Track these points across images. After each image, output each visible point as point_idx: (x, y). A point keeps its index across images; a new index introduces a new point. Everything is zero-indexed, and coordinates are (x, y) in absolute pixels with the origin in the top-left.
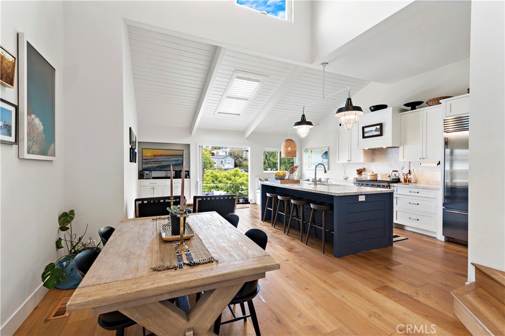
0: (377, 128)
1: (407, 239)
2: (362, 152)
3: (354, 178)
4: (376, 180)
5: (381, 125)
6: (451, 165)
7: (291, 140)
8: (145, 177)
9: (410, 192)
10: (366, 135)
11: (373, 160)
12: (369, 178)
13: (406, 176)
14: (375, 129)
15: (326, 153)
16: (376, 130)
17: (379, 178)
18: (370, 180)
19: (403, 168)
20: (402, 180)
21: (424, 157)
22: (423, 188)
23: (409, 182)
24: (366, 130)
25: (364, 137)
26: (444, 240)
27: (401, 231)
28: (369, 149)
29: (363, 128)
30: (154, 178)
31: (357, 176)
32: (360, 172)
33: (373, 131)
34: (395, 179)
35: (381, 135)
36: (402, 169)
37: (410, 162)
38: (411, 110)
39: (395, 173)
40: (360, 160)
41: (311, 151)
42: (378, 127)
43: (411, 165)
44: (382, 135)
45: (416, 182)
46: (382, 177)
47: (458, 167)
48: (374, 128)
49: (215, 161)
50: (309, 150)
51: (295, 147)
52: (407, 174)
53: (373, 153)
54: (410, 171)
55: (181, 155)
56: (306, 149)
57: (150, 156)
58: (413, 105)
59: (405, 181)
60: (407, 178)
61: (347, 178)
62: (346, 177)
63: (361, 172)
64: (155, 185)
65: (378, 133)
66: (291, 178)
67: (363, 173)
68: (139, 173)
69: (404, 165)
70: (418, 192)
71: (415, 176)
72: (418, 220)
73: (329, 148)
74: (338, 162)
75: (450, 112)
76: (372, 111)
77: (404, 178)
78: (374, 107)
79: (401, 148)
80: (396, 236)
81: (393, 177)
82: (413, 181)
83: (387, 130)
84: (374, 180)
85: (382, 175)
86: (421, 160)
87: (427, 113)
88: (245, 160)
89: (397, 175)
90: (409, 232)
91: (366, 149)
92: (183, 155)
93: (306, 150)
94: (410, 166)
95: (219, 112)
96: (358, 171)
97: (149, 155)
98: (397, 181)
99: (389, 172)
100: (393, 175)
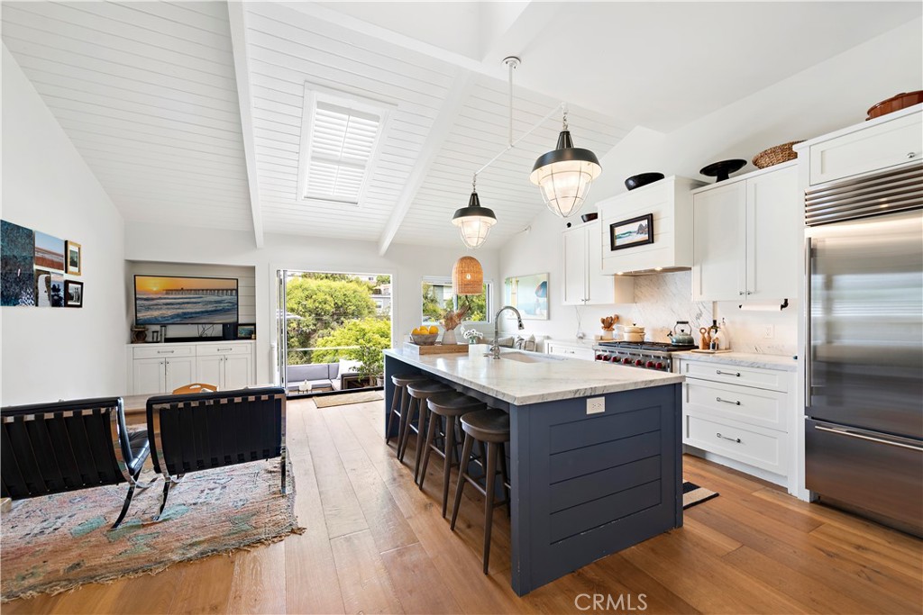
0: (641, 225)
1: (717, 495)
2: (610, 281)
3: (597, 336)
4: (643, 343)
5: (650, 218)
6: (828, 308)
7: (471, 259)
8: (147, 339)
9: (719, 373)
10: (618, 242)
11: (634, 299)
12: (626, 338)
13: (706, 335)
14: (636, 229)
15: (544, 284)
16: (640, 230)
17: (648, 338)
18: (629, 343)
19: (699, 316)
20: (698, 342)
21: (751, 289)
22: (752, 365)
23: (714, 348)
24: (618, 231)
25: (614, 248)
26: (808, 501)
27: (699, 464)
28: (625, 275)
29: (612, 228)
30: (168, 340)
31: (602, 332)
32: (608, 324)
33: (632, 233)
34: (683, 341)
35: (651, 240)
36: (698, 318)
37: (714, 302)
38: (718, 181)
39: (682, 326)
40: (608, 298)
41: (518, 281)
42: (645, 223)
43: (718, 310)
44: (653, 242)
45: (729, 349)
46: (654, 335)
47: (843, 312)
48: (635, 226)
49: (378, 304)
50: (514, 280)
51: (480, 272)
52: (710, 329)
53: (637, 282)
54: (715, 322)
55: (232, 290)
56: (508, 279)
57: (156, 293)
58: (722, 170)
59: (706, 345)
60: (710, 338)
61: (584, 335)
62: (581, 335)
63: (611, 324)
64: (171, 355)
65: (645, 237)
66: (450, 340)
67: (614, 327)
68: (132, 330)
69: (703, 309)
70: (739, 375)
71: (727, 334)
72: (739, 441)
73: (549, 274)
74: (565, 303)
75: (822, 173)
76: (630, 188)
77: (704, 339)
78: (634, 178)
79: (696, 269)
80: (691, 487)
81: (678, 336)
82: (722, 346)
83: (664, 228)
84: (636, 343)
85: (655, 331)
86: (744, 296)
87: (755, 185)
88: (432, 301)
89: (687, 331)
90: (718, 471)
91: (620, 273)
92: (237, 290)
93: (509, 281)
94: (714, 310)
95: (306, 194)
96: (603, 321)
97: (155, 289)
98: (688, 345)
99: (670, 323)
100: (679, 331)
